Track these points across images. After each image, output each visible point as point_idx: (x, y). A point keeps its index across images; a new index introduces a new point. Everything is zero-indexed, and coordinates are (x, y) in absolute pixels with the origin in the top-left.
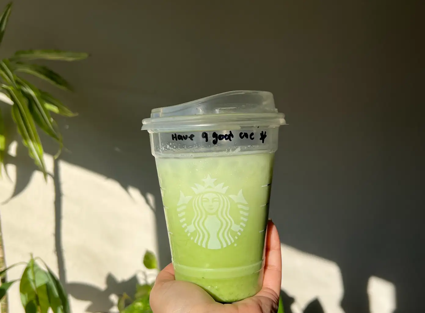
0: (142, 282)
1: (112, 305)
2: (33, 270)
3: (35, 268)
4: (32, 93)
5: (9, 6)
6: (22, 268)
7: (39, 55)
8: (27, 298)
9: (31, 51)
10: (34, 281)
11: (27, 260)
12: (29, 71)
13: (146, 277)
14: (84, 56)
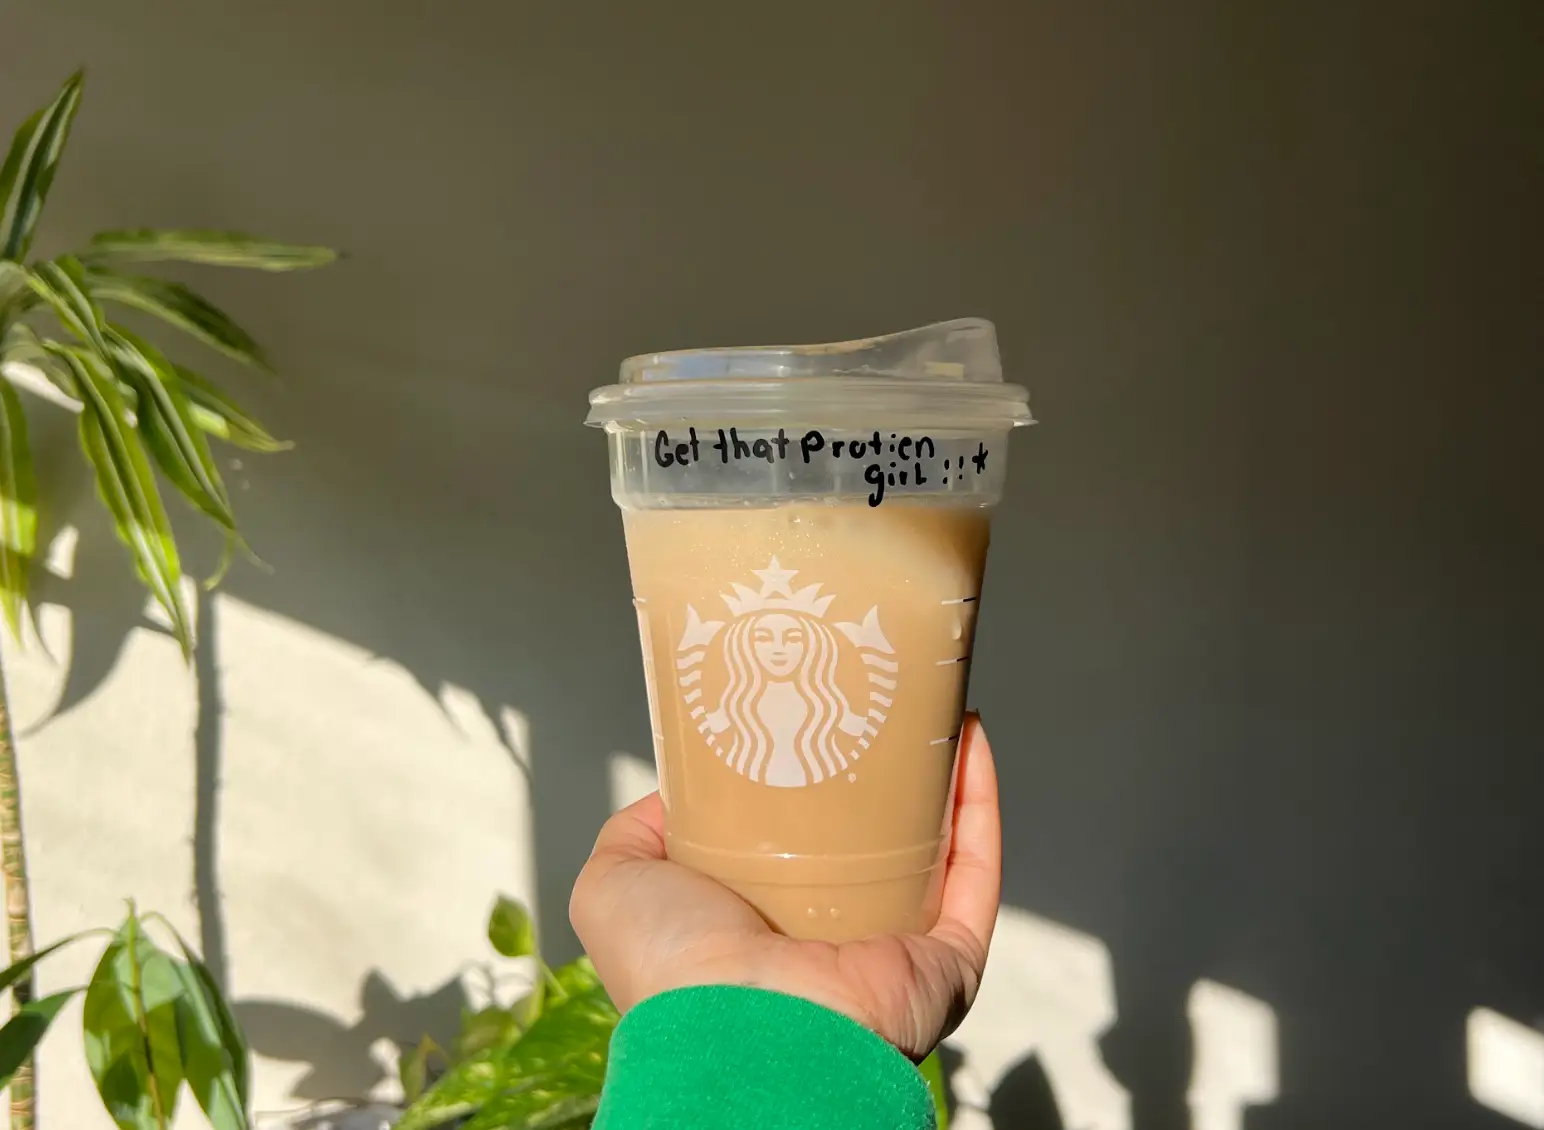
0: (479, 1001)
1: (379, 1074)
2: (134, 954)
3: (141, 950)
4: (147, 368)
5: (75, 82)
6: (96, 947)
7: (173, 246)
8: (108, 1052)
9: (146, 234)
10: (137, 992)
11: (115, 920)
12: (130, 296)
13: (492, 982)
14: (324, 255)
